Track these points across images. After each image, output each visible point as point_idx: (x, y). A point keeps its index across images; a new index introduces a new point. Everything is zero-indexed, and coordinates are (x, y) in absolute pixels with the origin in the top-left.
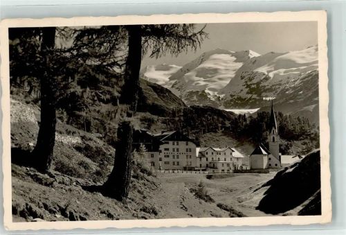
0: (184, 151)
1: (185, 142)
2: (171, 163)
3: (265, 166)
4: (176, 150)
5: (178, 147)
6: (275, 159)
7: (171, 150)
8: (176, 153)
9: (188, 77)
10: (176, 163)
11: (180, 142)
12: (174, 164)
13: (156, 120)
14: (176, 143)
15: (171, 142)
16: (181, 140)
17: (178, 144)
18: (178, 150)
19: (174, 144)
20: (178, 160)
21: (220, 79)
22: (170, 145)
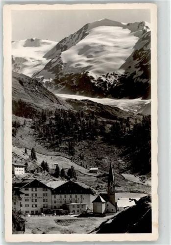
0: (42, 196)
1: (42, 188)
2: (31, 206)
3: (103, 211)
4: (34, 195)
5: (36, 192)
6: (112, 205)
7: (30, 195)
8: (34, 198)
9: (66, 55)
10: (34, 206)
11: (38, 189)
12: (33, 207)
13: (22, 123)
14: (34, 189)
15: (30, 189)
16: (38, 187)
17: (36, 190)
18: (36, 195)
19: (32, 190)
20: (36, 203)
21: (108, 59)
22: (30, 192)
